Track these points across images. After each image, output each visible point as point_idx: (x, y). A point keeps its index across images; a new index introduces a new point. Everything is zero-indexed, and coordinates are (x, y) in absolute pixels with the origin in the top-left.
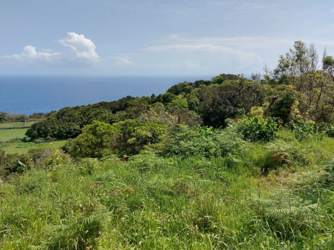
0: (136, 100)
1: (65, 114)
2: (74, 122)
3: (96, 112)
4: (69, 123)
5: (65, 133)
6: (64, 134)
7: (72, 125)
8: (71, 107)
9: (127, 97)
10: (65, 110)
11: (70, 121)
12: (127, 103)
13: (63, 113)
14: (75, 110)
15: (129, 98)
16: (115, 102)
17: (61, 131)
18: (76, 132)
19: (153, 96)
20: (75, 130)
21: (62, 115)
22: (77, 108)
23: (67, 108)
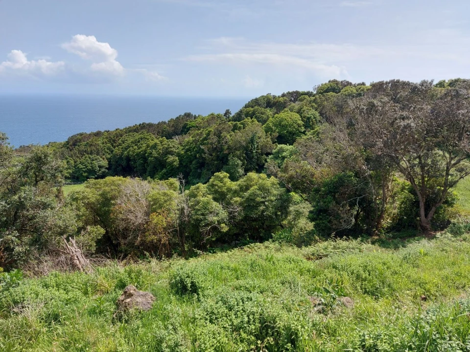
0: (199, 120)
1: (79, 144)
2: (98, 154)
3: (137, 138)
4: (91, 157)
5: (85, 172)
6: (84, 174)
7: (96, 159)
8: (88, 133)
9: (185, 114)
10: (80, 137)
11: (91, 153)
12: (186, 124)
13: (76, 141)
14: (95, 137)
15: (188, 115)
16: (165, 123)
17: (79, 169)
18: (103, 170)
19: (227, 113)
20: (100, 167)
21: (74, 145)
22: (98, 134)
23: (81, 134)
